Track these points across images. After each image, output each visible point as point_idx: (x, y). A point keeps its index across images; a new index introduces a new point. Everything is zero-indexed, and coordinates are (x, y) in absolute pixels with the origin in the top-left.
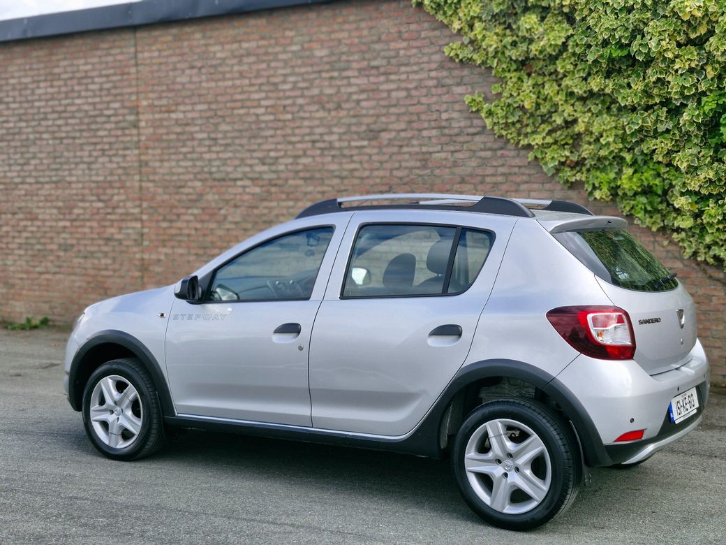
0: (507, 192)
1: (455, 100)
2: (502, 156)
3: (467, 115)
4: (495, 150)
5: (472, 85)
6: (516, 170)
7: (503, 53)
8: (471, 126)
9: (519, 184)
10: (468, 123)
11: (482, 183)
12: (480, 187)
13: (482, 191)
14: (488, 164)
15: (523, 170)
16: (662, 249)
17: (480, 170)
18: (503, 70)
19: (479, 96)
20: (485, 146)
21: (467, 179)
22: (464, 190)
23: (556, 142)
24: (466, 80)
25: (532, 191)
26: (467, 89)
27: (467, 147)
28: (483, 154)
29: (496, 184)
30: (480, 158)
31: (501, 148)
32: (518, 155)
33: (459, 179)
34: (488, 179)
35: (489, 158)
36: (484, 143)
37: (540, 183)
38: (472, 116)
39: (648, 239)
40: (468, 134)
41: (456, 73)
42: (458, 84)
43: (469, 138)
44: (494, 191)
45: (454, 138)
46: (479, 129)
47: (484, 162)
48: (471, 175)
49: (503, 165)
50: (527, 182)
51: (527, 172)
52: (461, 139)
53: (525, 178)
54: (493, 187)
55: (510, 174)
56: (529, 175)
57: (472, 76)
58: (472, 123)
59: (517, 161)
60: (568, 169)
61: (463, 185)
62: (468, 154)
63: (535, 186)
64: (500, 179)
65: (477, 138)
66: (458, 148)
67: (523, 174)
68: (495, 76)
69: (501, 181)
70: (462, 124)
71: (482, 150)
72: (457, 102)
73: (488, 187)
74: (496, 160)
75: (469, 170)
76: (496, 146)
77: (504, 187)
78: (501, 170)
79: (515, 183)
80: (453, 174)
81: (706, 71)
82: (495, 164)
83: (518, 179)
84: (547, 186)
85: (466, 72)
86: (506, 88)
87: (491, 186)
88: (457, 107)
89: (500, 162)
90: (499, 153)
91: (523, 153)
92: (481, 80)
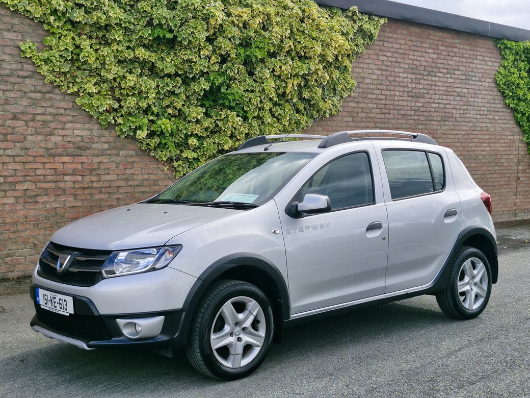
0: (55, 129)
1: (6, 44)
2: (50, 99)
3: (18, 59)
4: (45, 93)
5: (23, 33)
6: (63, 111)
7: (64, 14)
8: (22, 70)
9: (65, 123)
10: (19, 67)
11: (33, 120)
12: (31, 124)
13: (32, 127)
14: (38, 105)
15: (68, 112)
16: (162, 173)
17: (30, 109)
18: (58, 27)
19: (34, 45)
20: (35, 89)
21: (19, 116)
22: (16, 126)
23: (99, 92)
24: (17, 28)
25: (75, 129)
26: (17, 36)
27: (18, 87)
28: (33, 95)
29: (45, 121)
30: (31, 98)
31: (49, 92)
32: (64, 99)
33: (11, 116)
34: (38, 118)
35: (39, 100)
36: (34, 86)
37: (82, 123)
38: (23, 60)
39: (154, 166)
40: (18, 76)
41: (6, 19)
42: (9, 30)
43: (20, 80)
44: (44, 128)
45: (5, 78)
46: (29, 73)
47: (34, 103)
48: (22, 113)
49: (52, 106)
50: (71, 122)
51: (72, 113)
52: (12, 80)
53: (70, 118)
54: (43, 125)
55: (57, 114)
56: (73, 116)
57: (22, 26)
58: (22, 67)
59: (63, 104)
60: (108, 114)
61: (15, 122)
62: (19, 94)
63: (78, 125)
64: (49, 118)
65: (28, 81)
66: (9, 87)
67: (68, 115)
68: (48, 31)
69: (50, 120)
70: (13, 67)
71: (32, 92)
72: (8, 46)
73: (39, 124)
74: (45, 102)
75: (21, 108)
76: (44, 90)
77: (53, 125)
78: (49, 110)
79: (62, 122)
80: (6, 111)
81: (210, 58)
82: (45, 105)
83: (64, 119)
84: (87, 126)
85: (16, 21)
86: (59, 43)
87: (41, 123)
88: (7, 50)
89: (49, 104)
90: (48, 96)
91: (68, 97)
92: (30, 31)
